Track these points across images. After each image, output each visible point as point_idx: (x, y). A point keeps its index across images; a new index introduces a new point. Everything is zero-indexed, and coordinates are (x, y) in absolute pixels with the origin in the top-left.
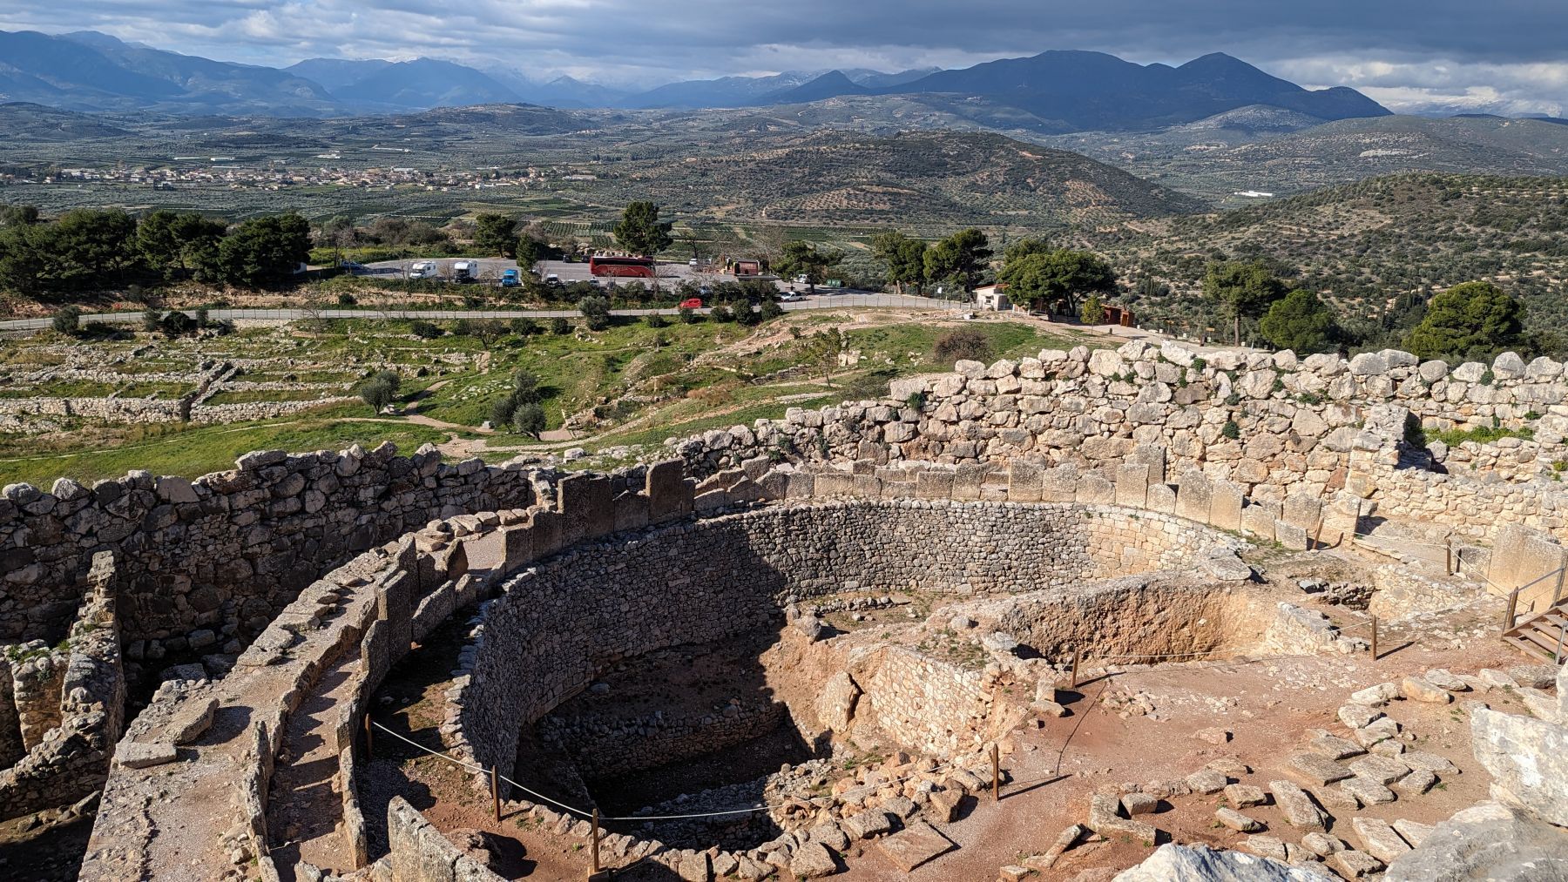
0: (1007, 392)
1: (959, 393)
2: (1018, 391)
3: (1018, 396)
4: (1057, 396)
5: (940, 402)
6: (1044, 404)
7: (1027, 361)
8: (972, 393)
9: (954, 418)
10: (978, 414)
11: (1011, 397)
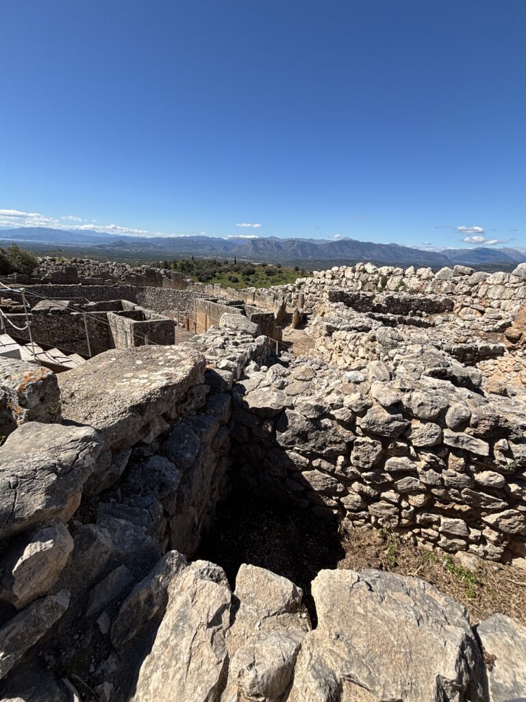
7: (328, 271)
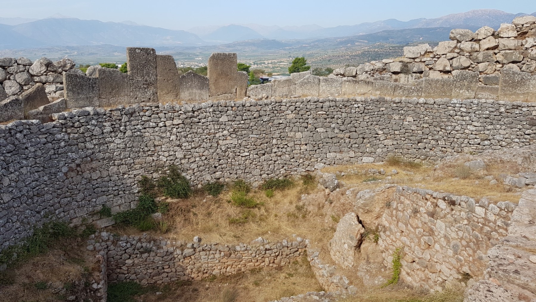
0: (488, 49)
1: (452, 51)
2: (496, 47)
3: (496, 51)
4: (527, 49)
5: (438, 58)
6: (517, 56)
8: (462, 50)
9: (448, 68)
10: (466, 64)
11: (491, 52)
